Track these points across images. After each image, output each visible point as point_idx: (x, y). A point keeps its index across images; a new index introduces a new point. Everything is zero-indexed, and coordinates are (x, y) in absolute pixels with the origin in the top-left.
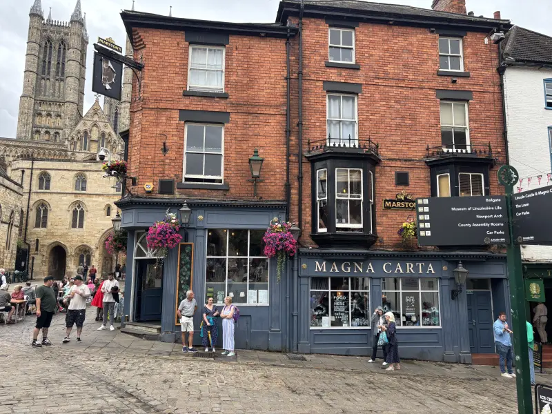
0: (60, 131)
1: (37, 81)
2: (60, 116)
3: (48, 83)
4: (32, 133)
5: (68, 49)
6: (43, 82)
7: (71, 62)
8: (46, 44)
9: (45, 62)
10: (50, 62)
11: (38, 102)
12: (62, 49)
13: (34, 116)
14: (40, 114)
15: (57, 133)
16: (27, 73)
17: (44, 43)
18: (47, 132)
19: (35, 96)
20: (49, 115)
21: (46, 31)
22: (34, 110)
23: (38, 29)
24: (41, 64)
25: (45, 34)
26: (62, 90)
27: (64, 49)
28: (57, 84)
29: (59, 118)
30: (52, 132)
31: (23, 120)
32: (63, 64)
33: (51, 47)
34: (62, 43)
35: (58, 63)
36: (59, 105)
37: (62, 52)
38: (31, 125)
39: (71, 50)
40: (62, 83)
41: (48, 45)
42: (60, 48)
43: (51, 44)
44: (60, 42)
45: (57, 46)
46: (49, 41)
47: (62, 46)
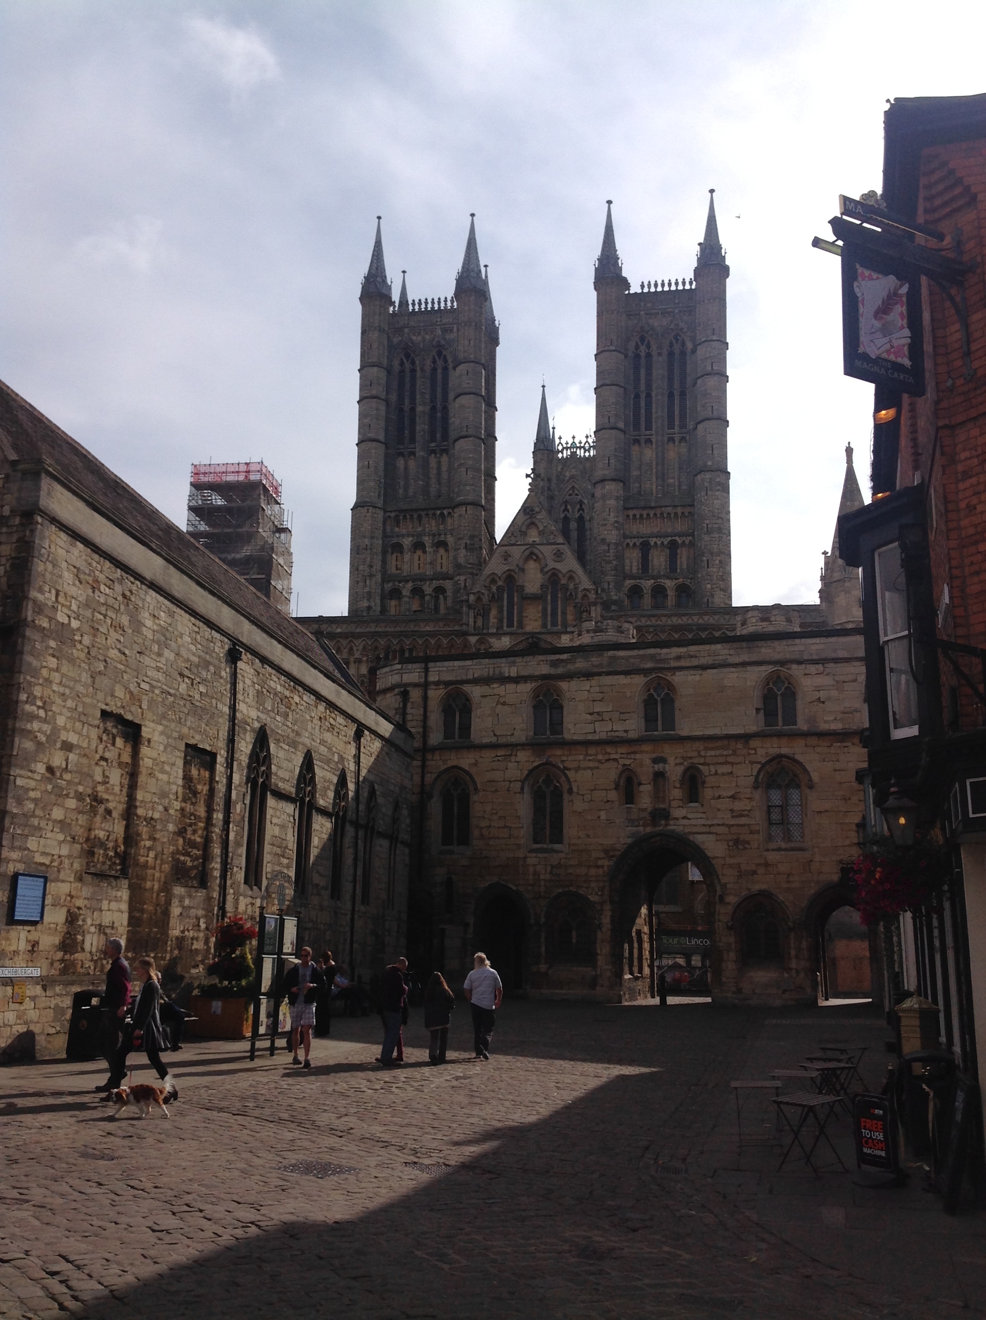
0: (448, 585)
1: (386, 464)
3: (412, 464)
4: (383, 597)
5: (454, 368)
6: (400, 463)
7: (463, 400)
8: (402, 364)
9: (401, 410)
10: (413, 410)
11: (393, 515)
12: (439, 371)
13: (384, 552)
14: (398, 548)
15: (440, 590)
16: (365, 446)
17: (396, 363)
18: (417, 592)
19: (385, 502)
20: (419, 546)
21: (400, 330)
22: (385, 536)
23: (381, 330)
24: (394, 416)
25: (396, 340)
26: (445, 475)
27: (445, 369)
28: (433, 461)
29: (442, 551)
30: (428, 589)
31: (361, 568)
32: (445, 409)
33: (413, 371)
34: (439, 353)
35: (434, 408)
36: (442, 514)
37: (439, 376)
38: (379, 577)
39: (462, 368)
40: (444, 459)
41: (407, 365)
42: (434, 370)
43: (413, 363)
44: (434, 353)
45: (428, 363)
46: (407, 356)
47: (440, 363)
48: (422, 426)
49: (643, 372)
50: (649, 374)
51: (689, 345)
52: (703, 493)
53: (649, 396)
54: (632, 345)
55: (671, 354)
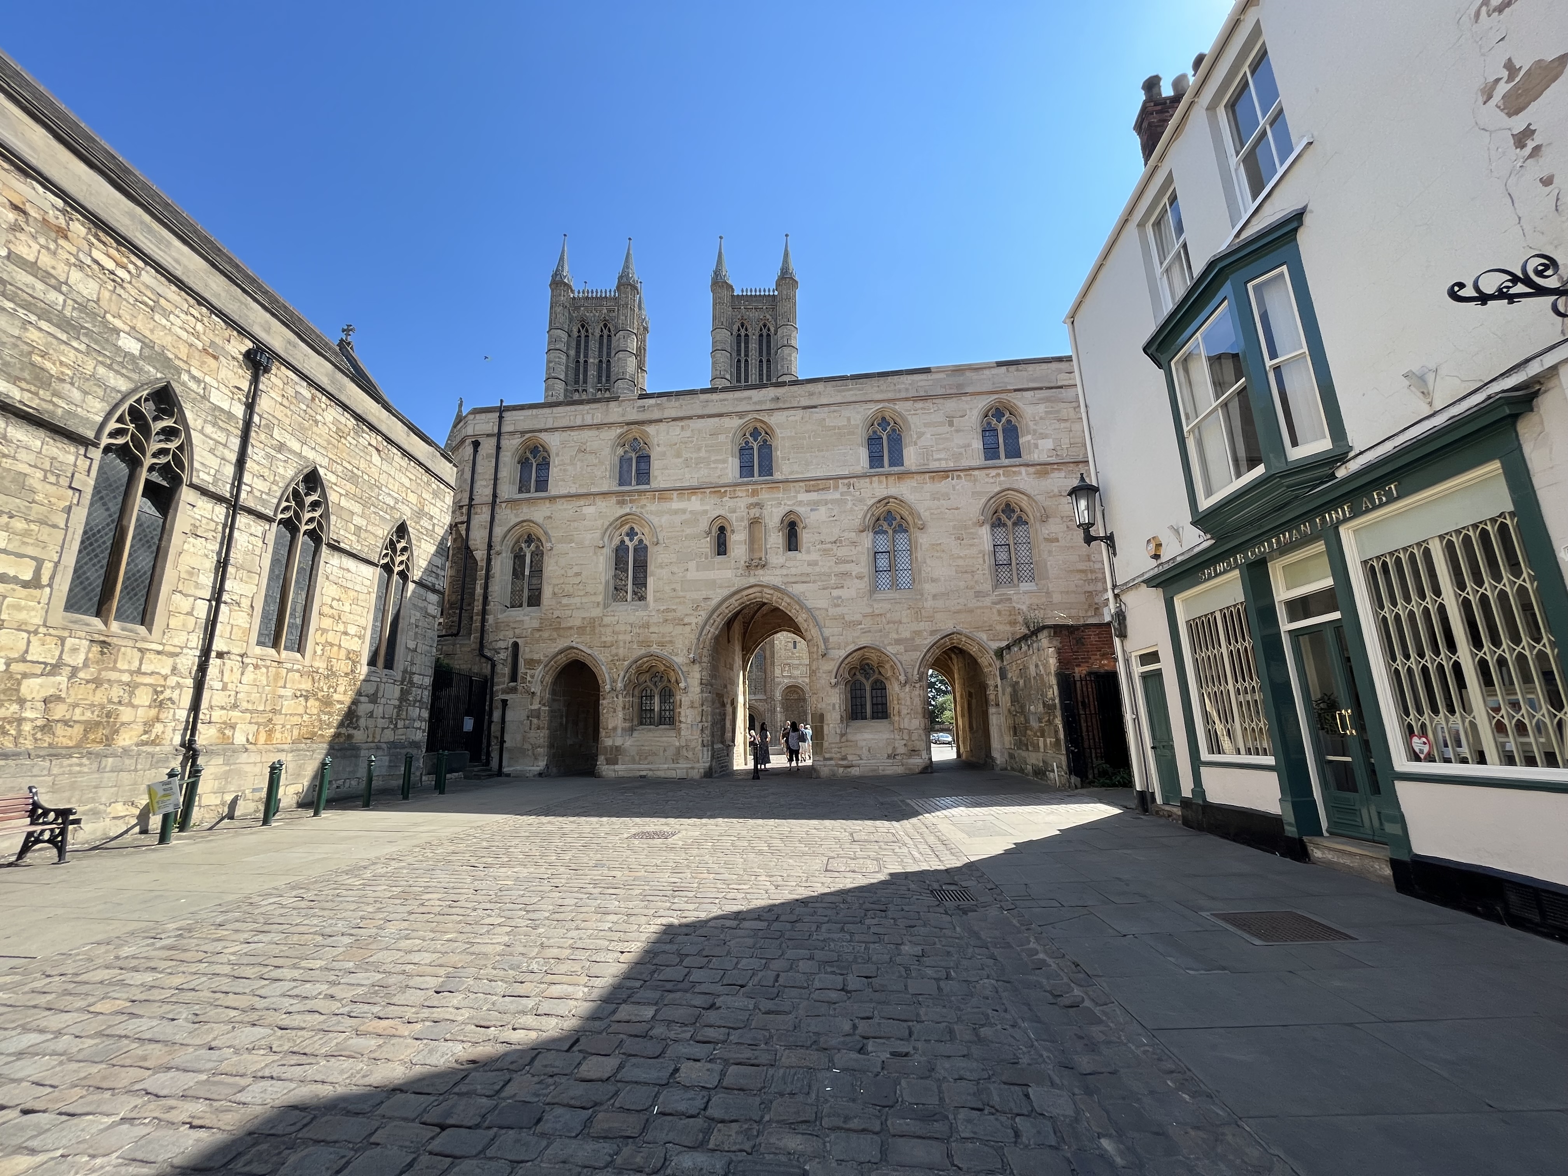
5: (616, 334)
8: (579, 331)
9: (578, 362)
10: (586, 362)
12: (605, 337)
16: (550, 381)
17: (575, 330)
23: (565, 308)
24: (572, 365)
25: (575, 314)
27: (609, 336)
32: (609, 359)
33: (587, 336)
34: (605, 325)
35: (601, 361)
37: (605, 341)
39: (620, 335)
41: (583, 332)
42: (601, 336)
43: (587, 331)
44: (602, 325)
45: (597, 333)
46: (583, 326)
47: (606, 332)
48: (592, 372)
49: (743, 345)
50: (747, 347)
51: (772, 329)
53: (746, 361)
54: (735, 327)
55: (761, 335)
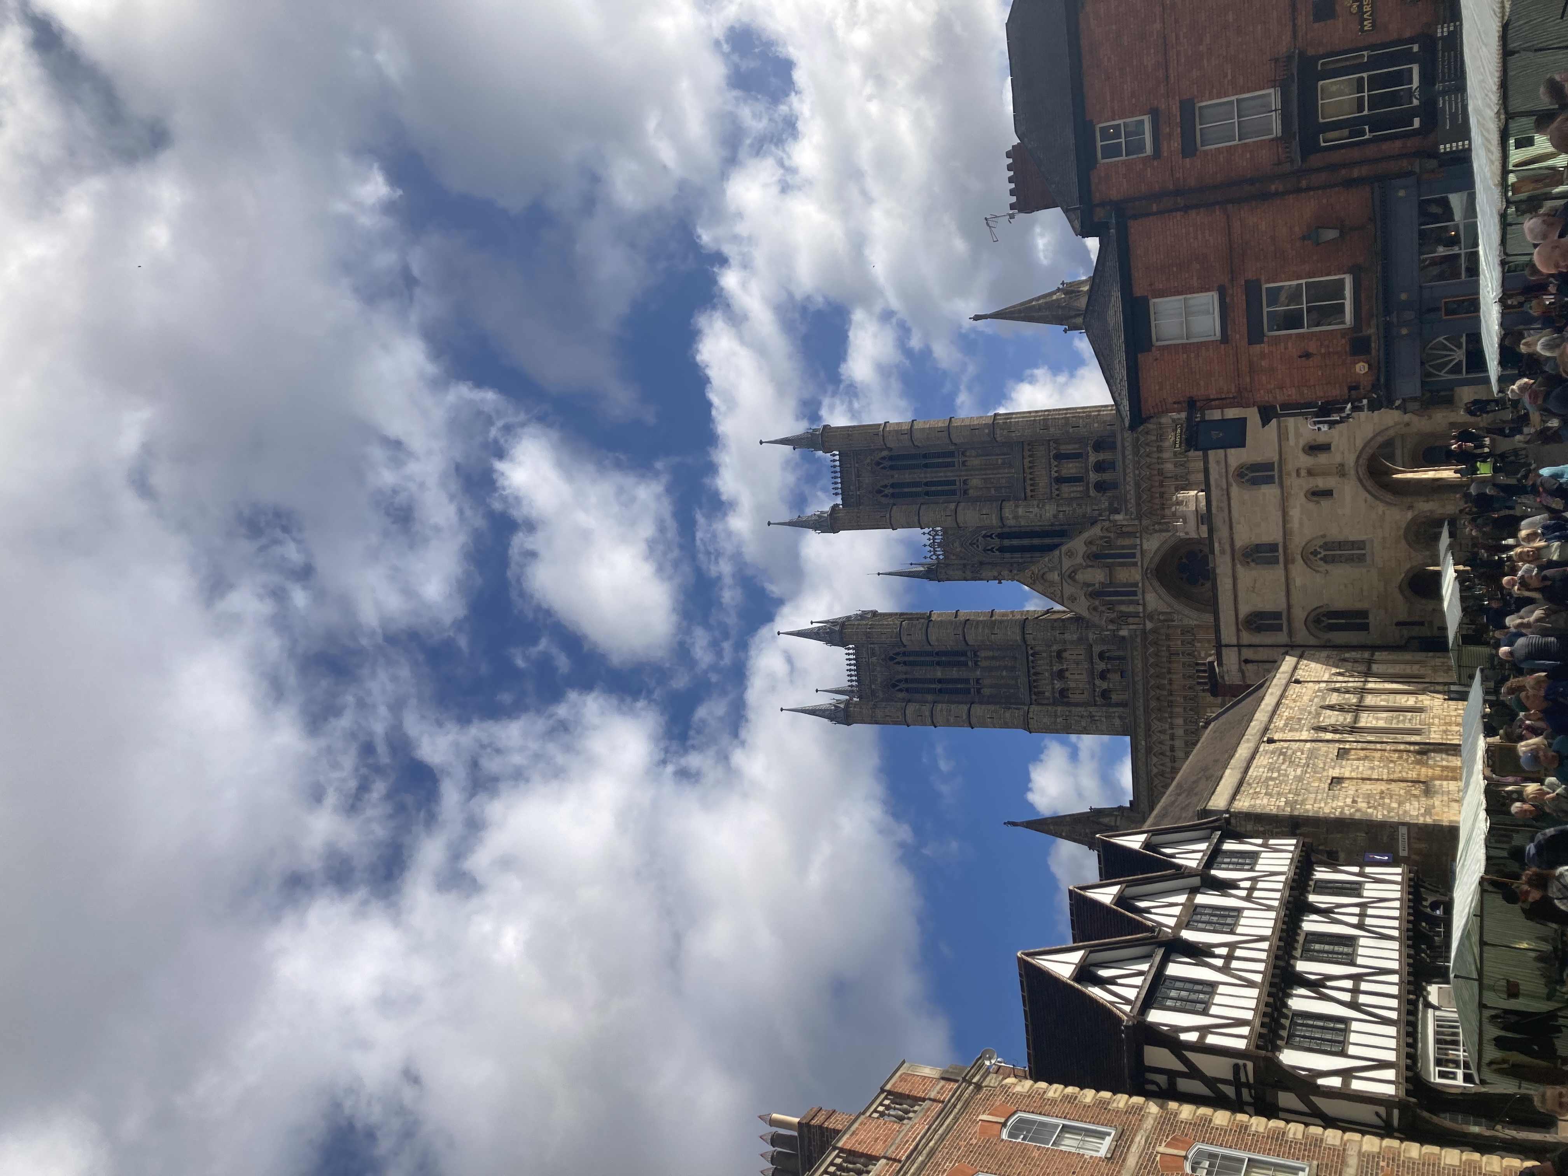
0: (1097, 649)
1: (988, 703)
2: (1059, 655)
3: (987, 682)
4: (1110, 705)
5: (905, 646)
6: (986, 691)
7: (932, 638)
8: (901, 690)
9: (941, 691)
10: (940, 681)
11: (1034, 697)
13: (1068, 704)
14: (1063, 692)
15: (1101, 656)
16: (974, 720)
17: (901, 695)
18: (1103, 676)
19: (1023, 704)
20: (1061, 674)
21: (873, 692)
22: (1055, 703)
23: (875, 706)
24: (946, 697)
25: (880, 695)
26: (996, 654)
28: (984, 664)
29: (1065, 655)
30: (1101, 666)
31: (1084, 724)
32: (937, 654)
34: (892, 659)
35: (938, 663)
36: (1032, 655)
37: (911, 659)
38: (1091, 709)
39: (905, 640)
40: (982, 654)
41: (902, 686)
42: (905, 663)
43: (900, 681)
44: (892, 663)
45: (900, 668)
46: (894, 686)
47: (899, 659)
49: (906, 490)
50: (909, 485)
51: (885, 453)
52: (1013, 434)
53: (927, 484)
54: (884, 501)
55: (892, 468)
